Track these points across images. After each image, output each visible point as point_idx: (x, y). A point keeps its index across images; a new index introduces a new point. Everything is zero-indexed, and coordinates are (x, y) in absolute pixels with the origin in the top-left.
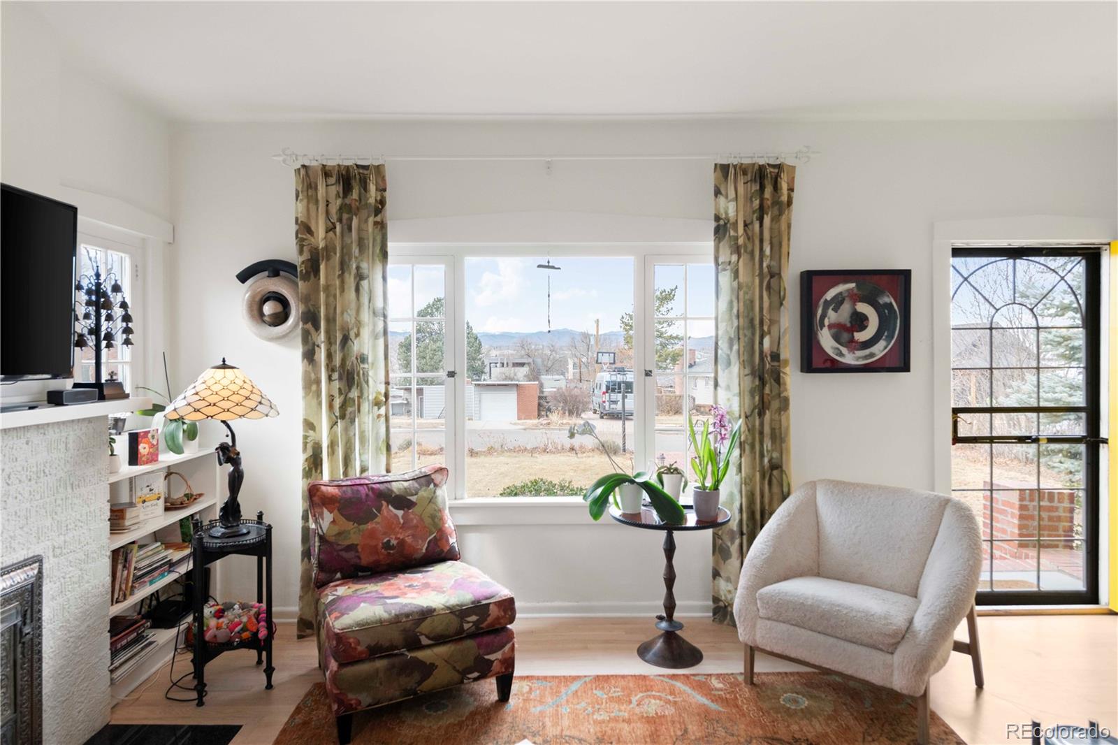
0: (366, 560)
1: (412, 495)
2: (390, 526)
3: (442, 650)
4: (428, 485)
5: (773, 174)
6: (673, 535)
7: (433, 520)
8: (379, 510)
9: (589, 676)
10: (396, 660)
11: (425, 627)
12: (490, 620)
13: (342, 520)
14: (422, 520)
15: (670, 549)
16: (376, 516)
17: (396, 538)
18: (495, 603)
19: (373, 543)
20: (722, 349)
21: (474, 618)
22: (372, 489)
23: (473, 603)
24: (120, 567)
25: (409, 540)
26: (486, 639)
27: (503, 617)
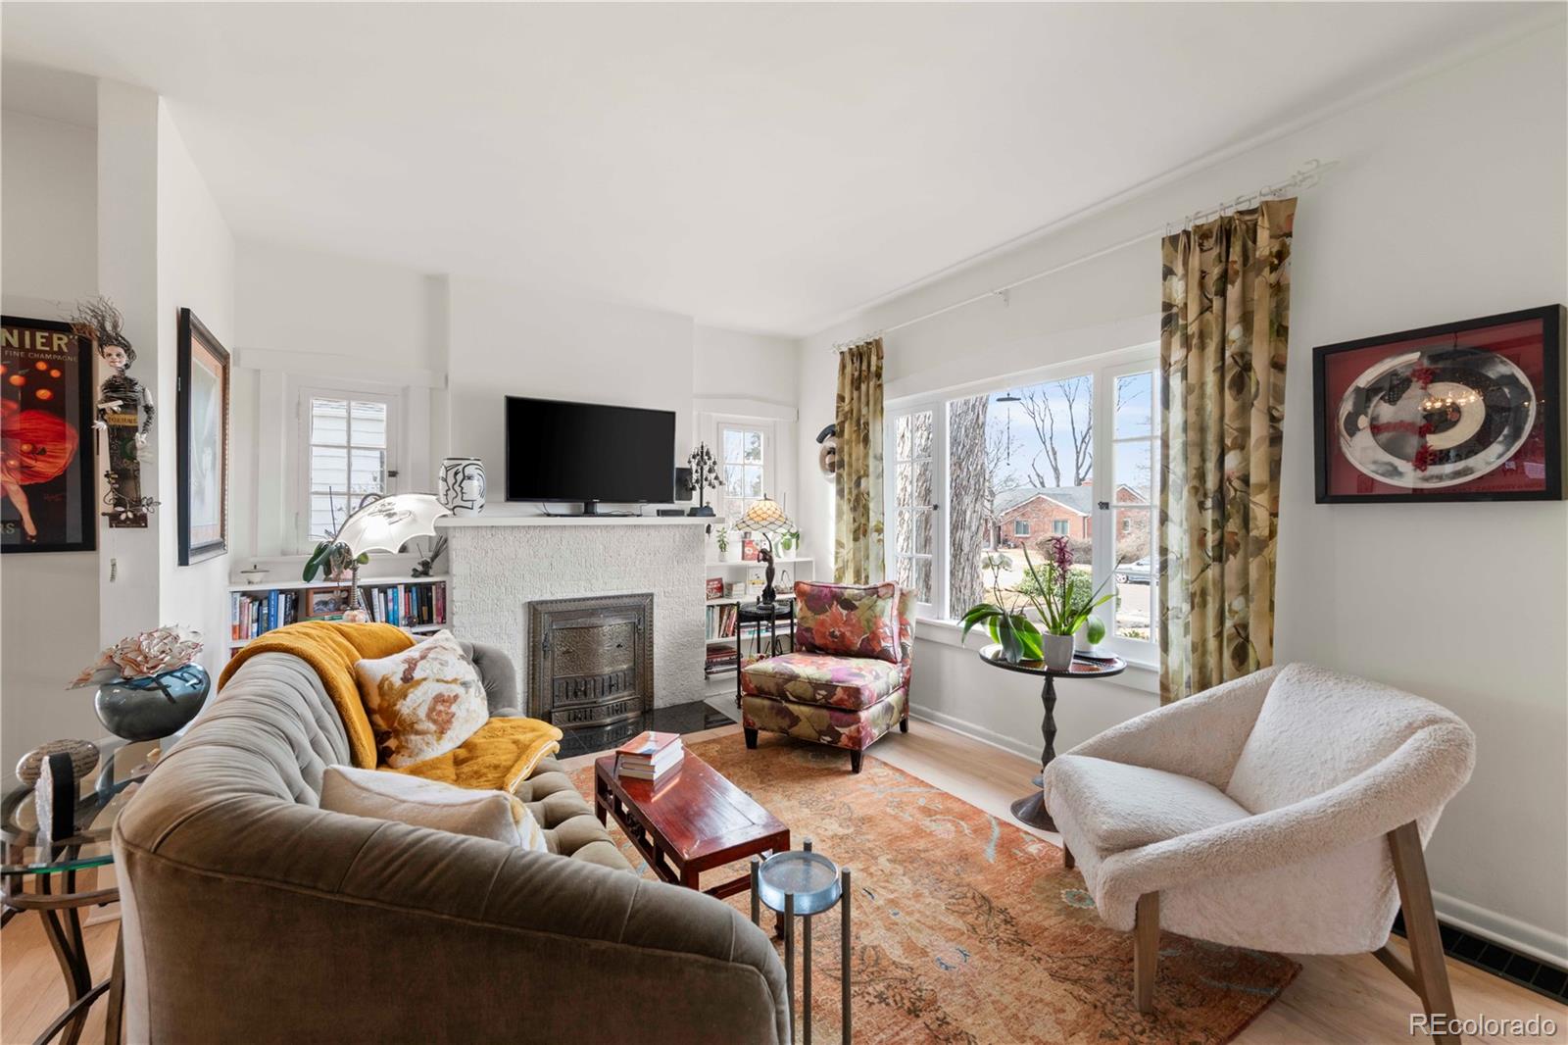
0: (818, 641)
1: (856, 600)
2: (835, 622)
3: (805, 709)
4: (872, 595)
5: (1249, 223)
6: (1054, 683)
7: (868, 623)
8: (830, 607)
9: (964, 803)
10: (776, 704)
11: (789, 686)
12: (835, 698)
13: (805, 609)
14: (859, 621)
15: (1049, 697)
16: (827, 611)
17: (839, 631)
18: (842, 687)
19: (823, 630)
20: (1174, 473)
21: (823, 693)
22: (832, 591)
23: (827, 681)
24: (725, 617)
25: (848, 634)
26: (838, 714)
27: (847, 701)
